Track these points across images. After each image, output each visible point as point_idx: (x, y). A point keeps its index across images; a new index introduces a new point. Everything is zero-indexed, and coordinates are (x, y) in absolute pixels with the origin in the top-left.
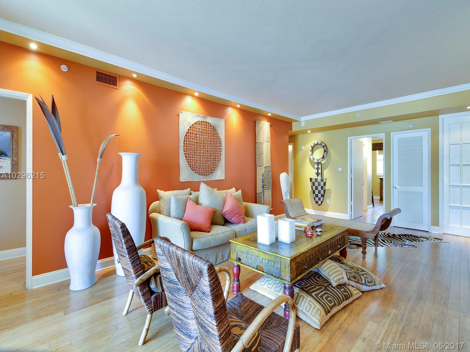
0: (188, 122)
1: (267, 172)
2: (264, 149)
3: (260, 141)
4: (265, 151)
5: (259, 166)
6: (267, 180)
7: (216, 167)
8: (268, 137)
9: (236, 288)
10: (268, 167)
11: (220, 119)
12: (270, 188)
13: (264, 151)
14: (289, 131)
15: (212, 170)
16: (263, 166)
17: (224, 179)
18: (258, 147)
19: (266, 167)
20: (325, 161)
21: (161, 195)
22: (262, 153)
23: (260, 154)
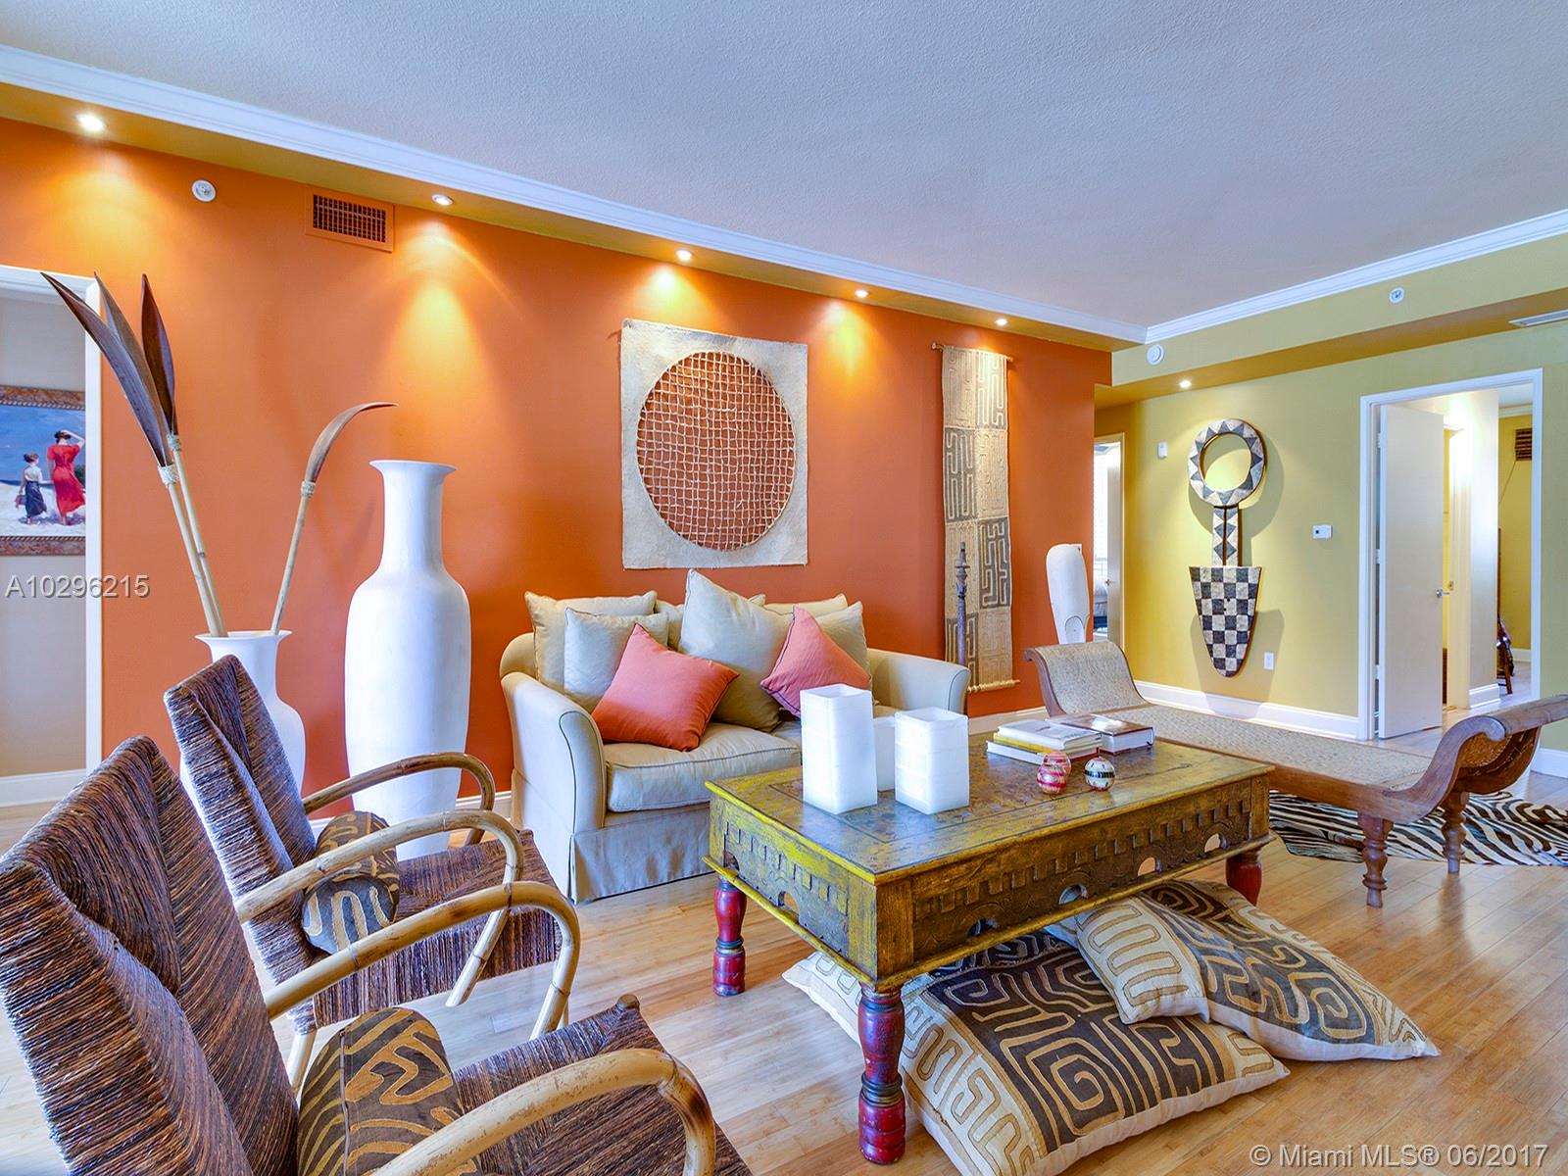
0: (658, 359)
1: (991, 540)
2: (977, 456)
3: (963, 423)
4: (981, 464)
5: (956, 519)
6: (991, 571)
7: (770, 521)
8: (996, 410)
9: (725, 971)
10: (999, 521)
11: (786, 345)
12: (1005, 602)
13: (978, 462)
14: (1096, 385)
15: (754, 531)
16: (975, 517)
17: (804, 562)
18: (954, 447)
19: (986, 523)
20: (1257, 500)
21: (536, 612)
22: (972, 471)
23: (960, 473)
